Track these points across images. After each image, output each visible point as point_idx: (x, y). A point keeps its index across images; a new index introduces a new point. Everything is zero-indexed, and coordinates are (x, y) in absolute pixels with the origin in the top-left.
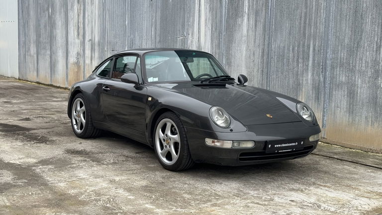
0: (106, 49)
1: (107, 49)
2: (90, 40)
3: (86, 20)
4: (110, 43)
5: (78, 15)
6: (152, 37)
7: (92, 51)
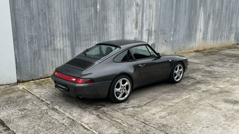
0: (159, 33)
1: (161, 33)
2: (147, 30)
3: (144, 18)
4: (163, 30)
5: (137, 14)
6: (184, 27)
7: (148, 36)
